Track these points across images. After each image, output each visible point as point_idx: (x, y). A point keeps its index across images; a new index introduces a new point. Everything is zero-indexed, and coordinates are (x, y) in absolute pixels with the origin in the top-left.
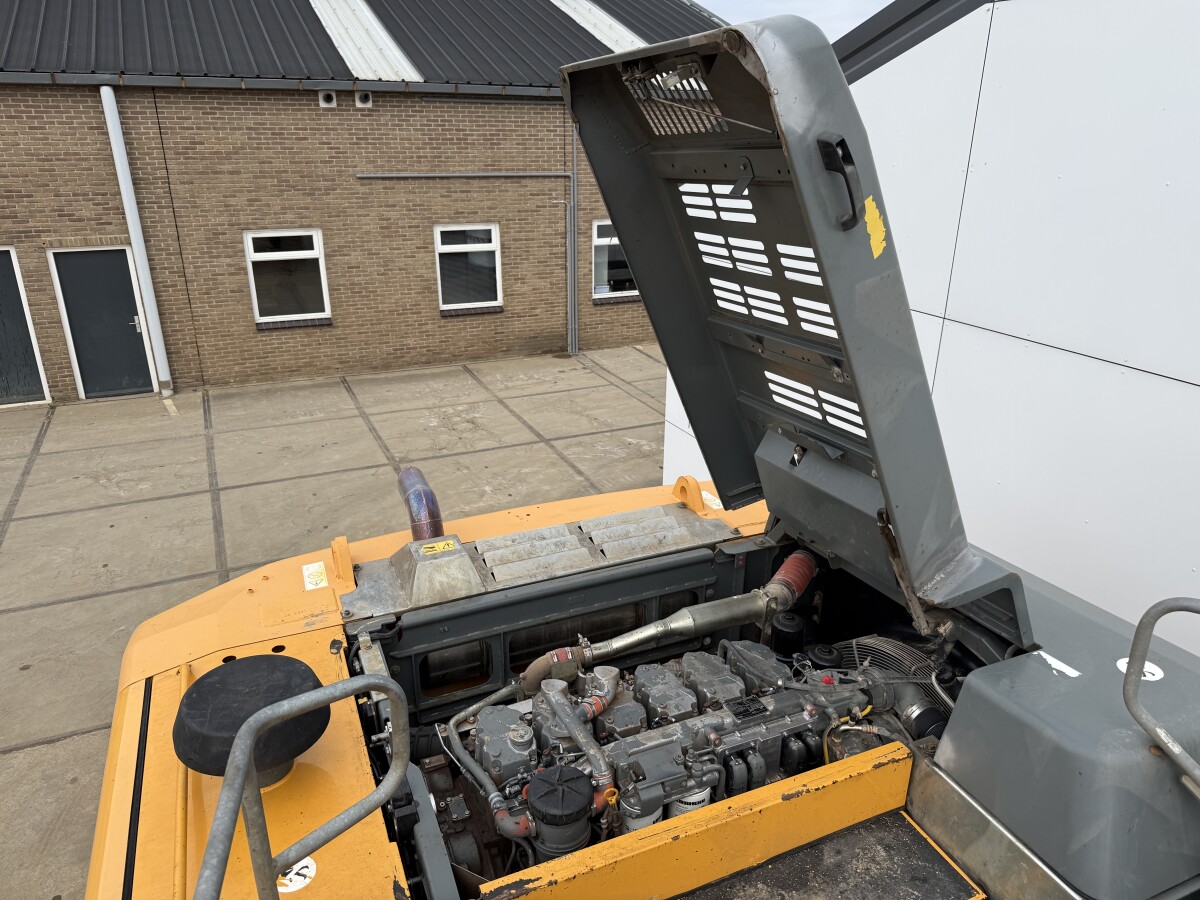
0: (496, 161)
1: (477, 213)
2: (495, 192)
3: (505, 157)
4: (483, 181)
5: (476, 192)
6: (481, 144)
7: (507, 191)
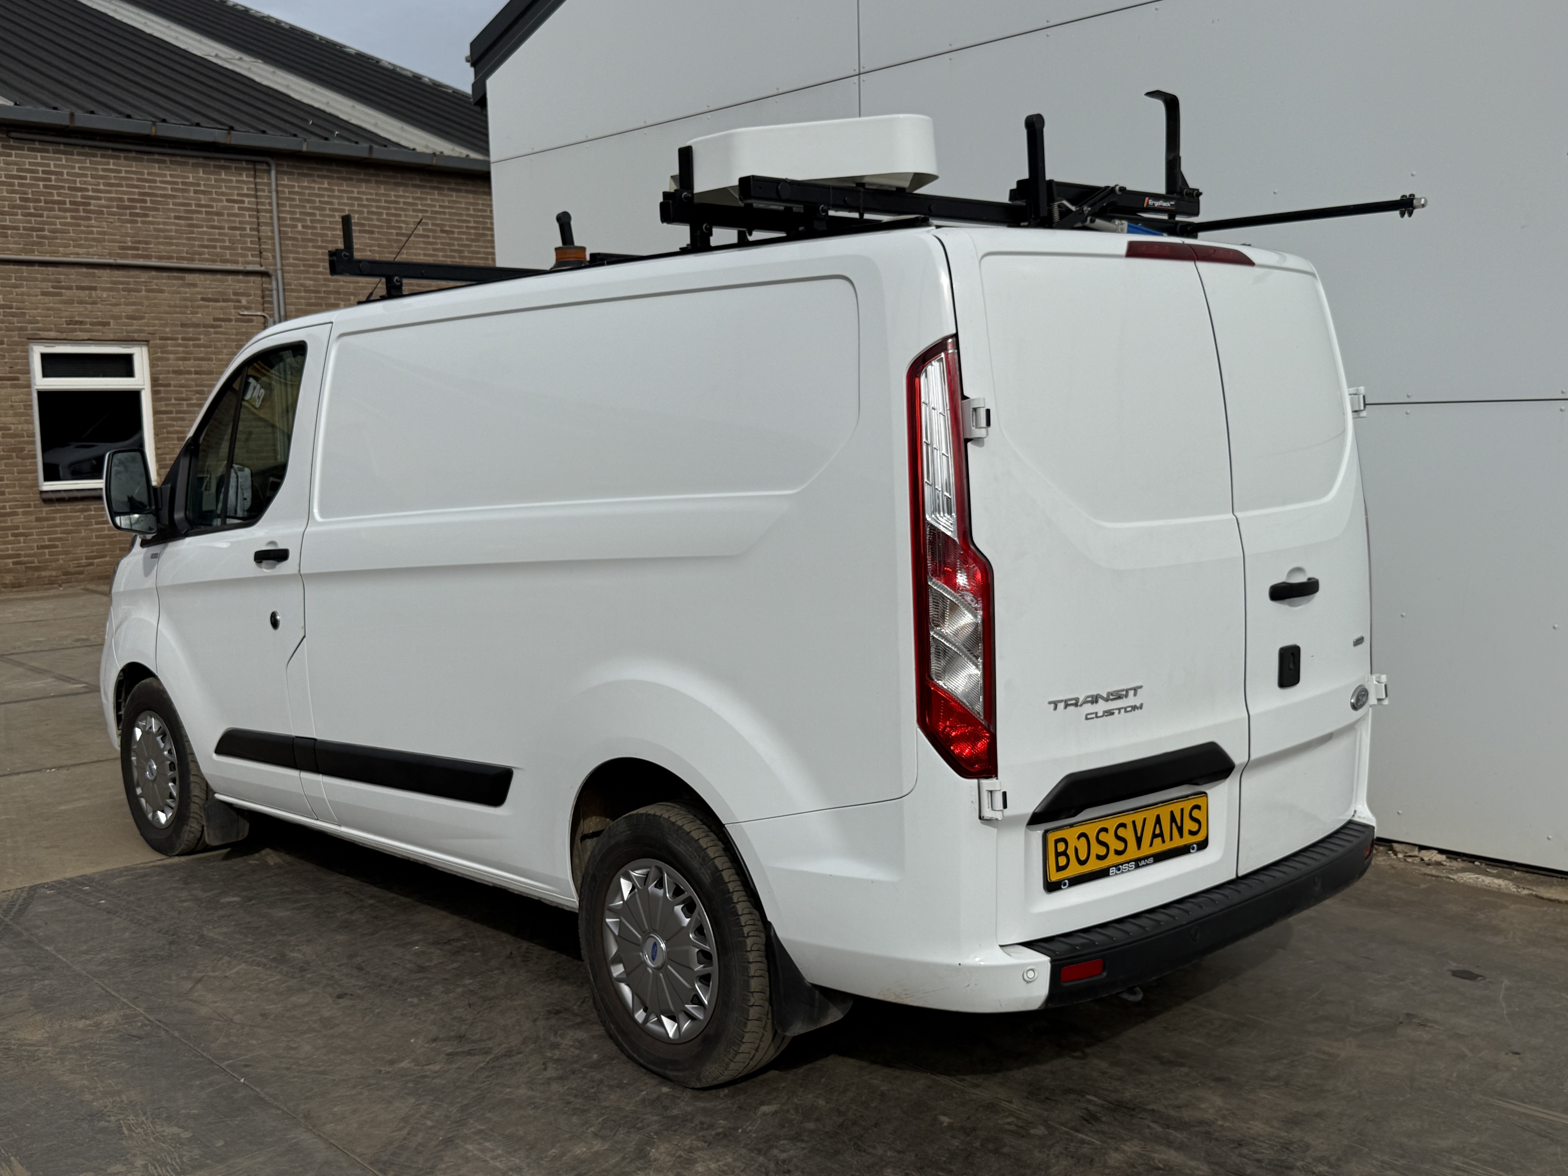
0: (139, 242)
1: (108, 324)
2: (139, 291)
3: (157, 237)
4: (117, 273)
5: (104, 289)
6: (114, 214)
7: (162, 291)
